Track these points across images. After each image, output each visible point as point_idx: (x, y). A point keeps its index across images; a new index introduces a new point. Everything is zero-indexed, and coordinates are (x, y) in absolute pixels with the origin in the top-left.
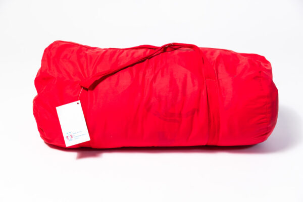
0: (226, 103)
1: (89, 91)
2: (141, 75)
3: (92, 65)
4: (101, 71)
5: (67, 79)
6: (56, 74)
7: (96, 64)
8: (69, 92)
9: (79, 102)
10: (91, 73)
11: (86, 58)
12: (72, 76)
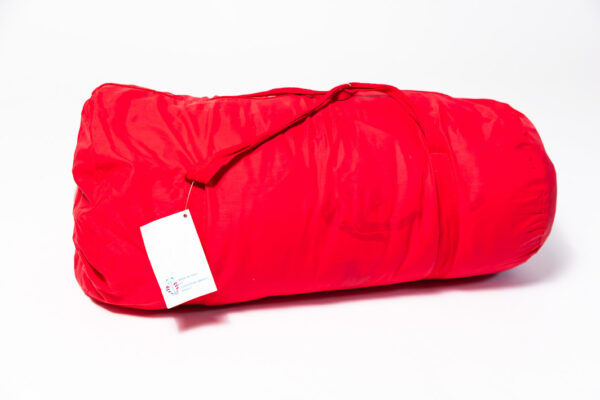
0: (472, 197)
1: (207, 189)
2: (305, 150)
3: (202, 135)
4: (223, 148)
5: (156, 165)
6: (129, 156)
7: (209, 131)
8: (160, 193)
9: (187, 212)
10: (204, 153)
11: (183, 119)
12: (163, 159)
